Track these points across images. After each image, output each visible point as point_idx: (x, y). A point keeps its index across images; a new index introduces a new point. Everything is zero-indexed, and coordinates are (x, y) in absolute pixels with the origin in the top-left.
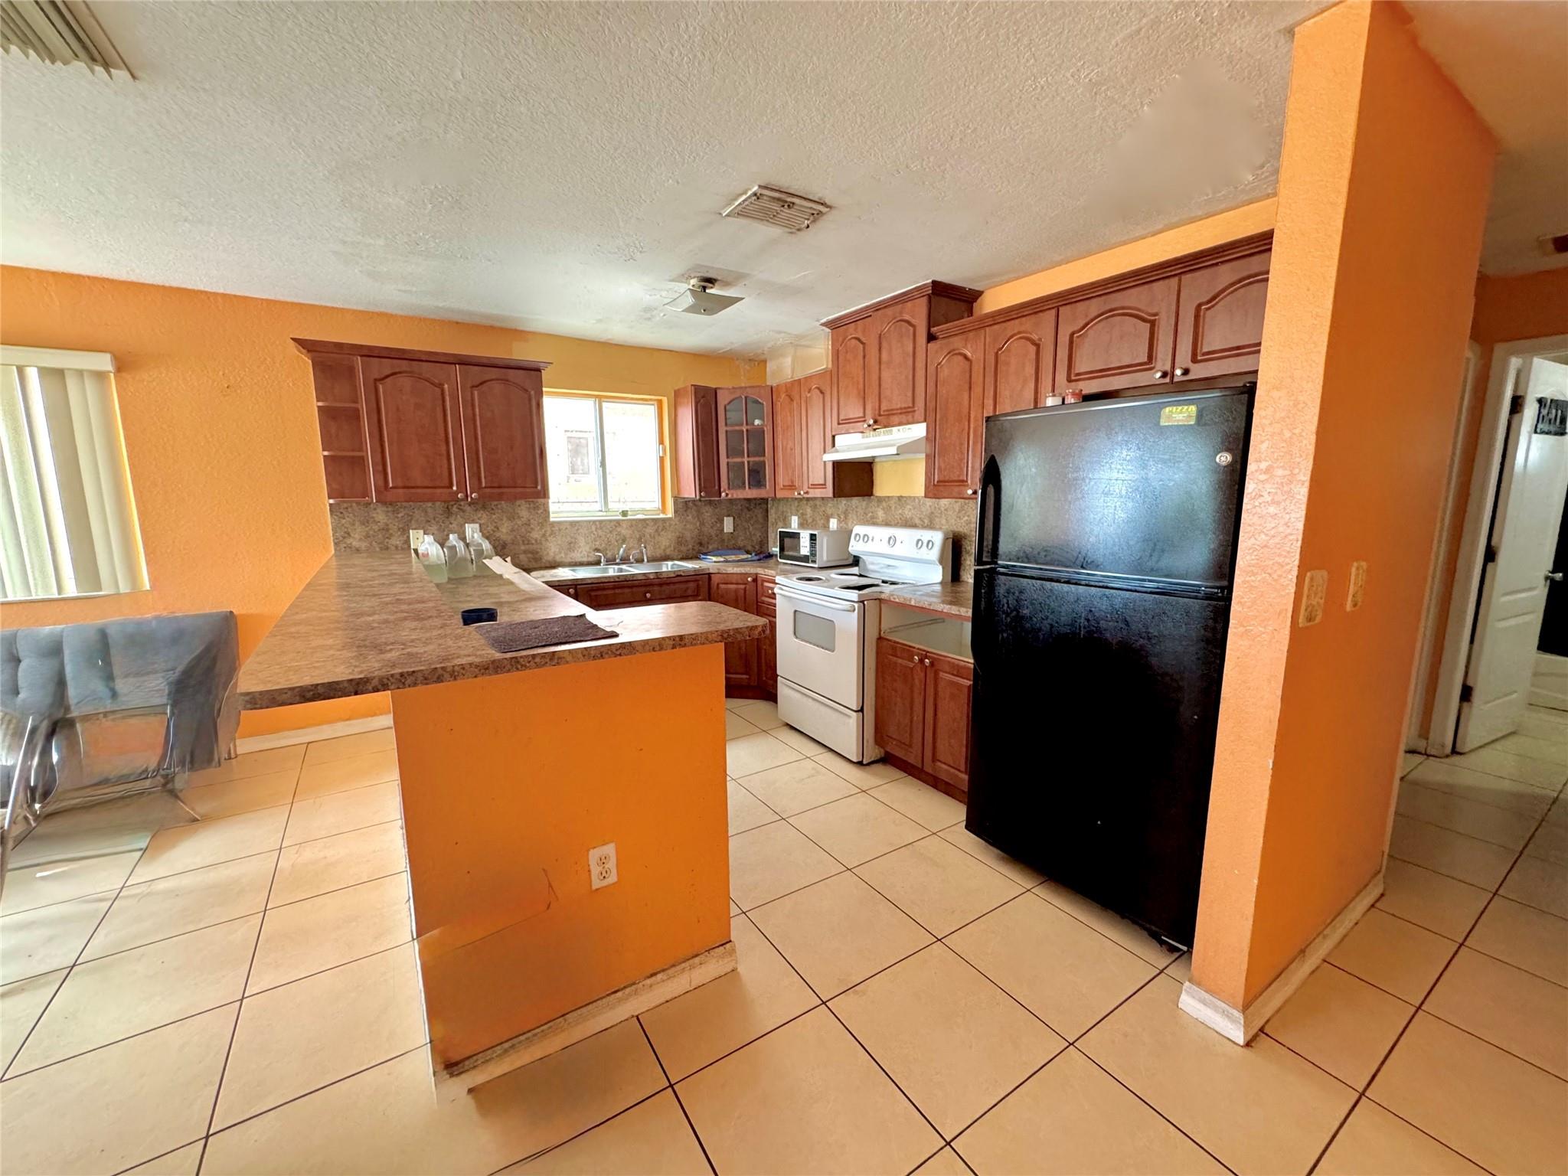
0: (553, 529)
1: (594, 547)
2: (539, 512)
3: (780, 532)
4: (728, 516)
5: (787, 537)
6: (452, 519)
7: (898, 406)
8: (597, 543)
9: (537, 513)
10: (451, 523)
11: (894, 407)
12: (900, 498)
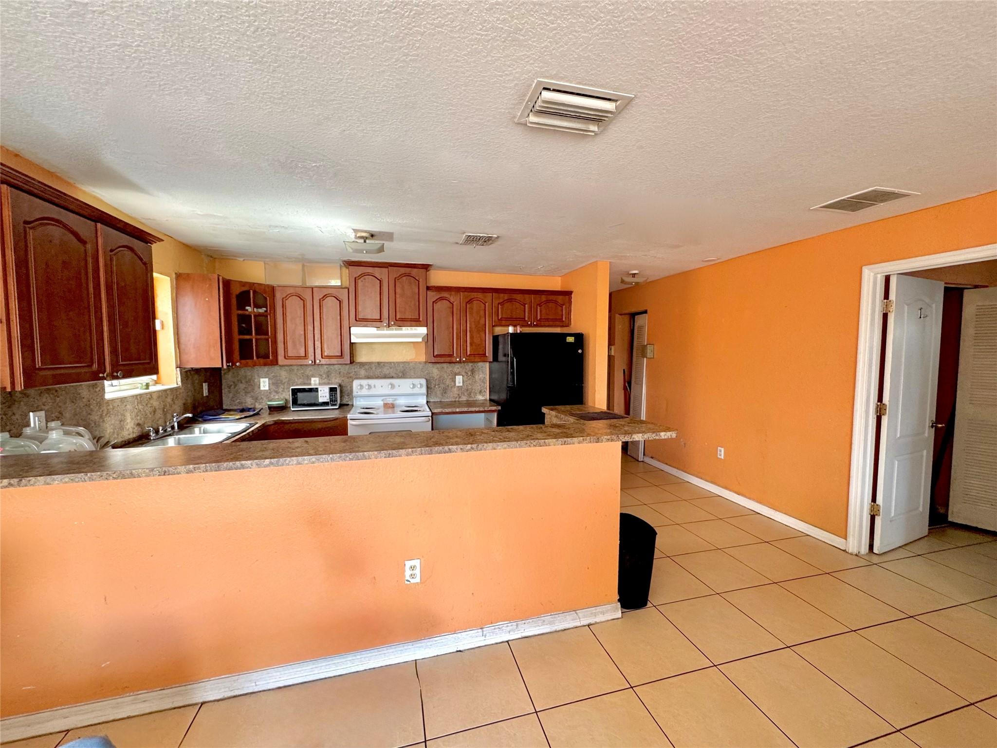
0: (109, 408)
1: (137, 422)
2: (97, 390)
3: (292, 389)
4: (205, 382)
5: (299, 392)
6: (14, 408)
7: (410, 317)
8: (139, 418)
9: (96, 392)
10: (14, 414)
11: (407, 317)
12: (379, 363)
